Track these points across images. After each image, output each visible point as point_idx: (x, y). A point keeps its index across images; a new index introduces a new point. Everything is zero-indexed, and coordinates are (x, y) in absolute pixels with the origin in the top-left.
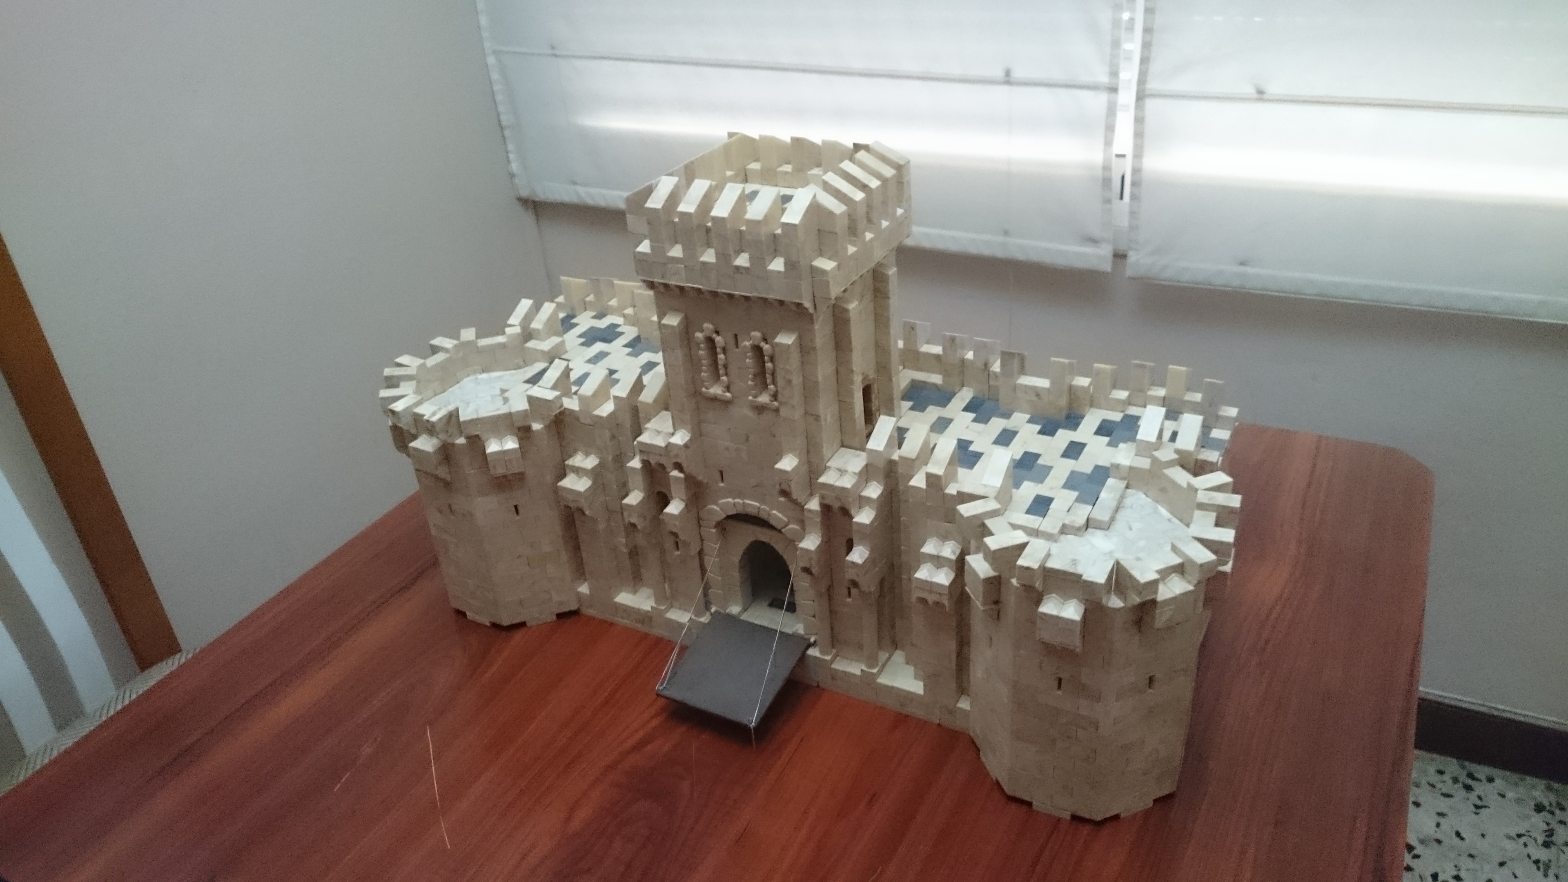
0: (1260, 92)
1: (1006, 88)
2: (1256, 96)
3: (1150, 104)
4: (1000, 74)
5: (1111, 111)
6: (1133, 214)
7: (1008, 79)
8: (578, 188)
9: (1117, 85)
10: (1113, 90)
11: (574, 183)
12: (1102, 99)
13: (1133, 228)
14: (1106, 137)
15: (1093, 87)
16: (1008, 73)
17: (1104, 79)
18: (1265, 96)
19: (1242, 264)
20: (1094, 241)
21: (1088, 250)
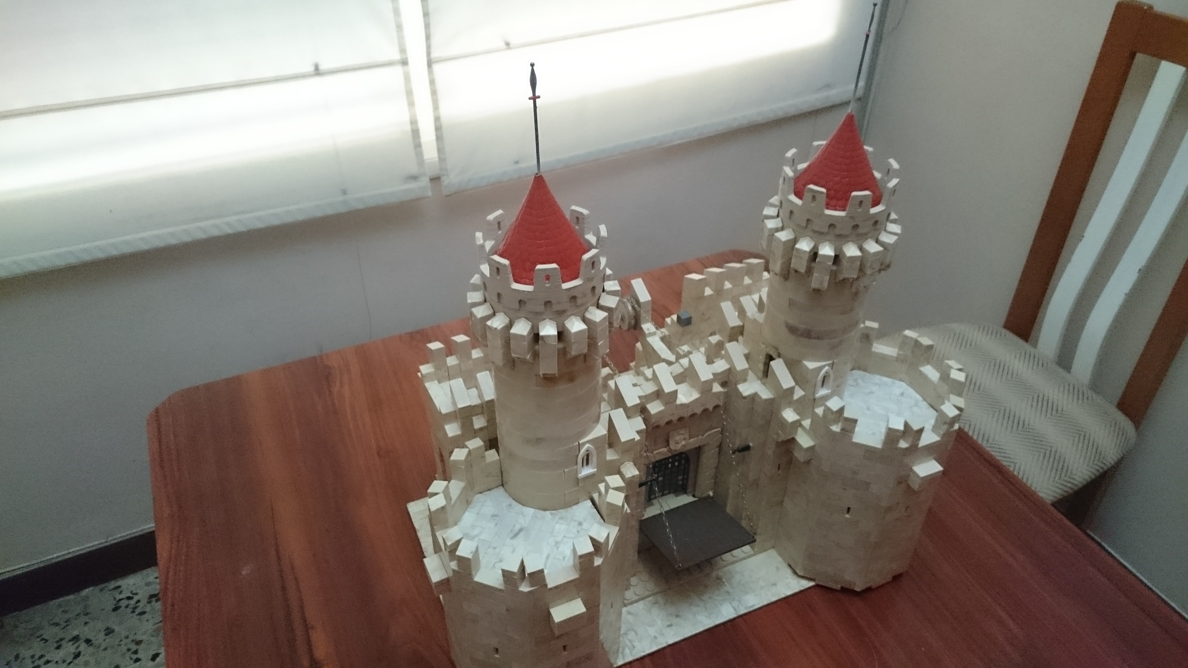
0: (508, 44)
1: (317, 80)
2: (505, 47)
3: (436, 67)
4: (311, 69)
5: (407, 79)
6: (441, 151)
7: (317, 72)
9: (407, 58)
10: (404, 63)
12: (399, 70)
13: (442, 159)
14: (408, 100)
15: (390, 64)
16: (317, 68)
17: (397, 57)
18: (511, 46)
19: (517, 162)
20: (414, 178)
21: (412, 185)
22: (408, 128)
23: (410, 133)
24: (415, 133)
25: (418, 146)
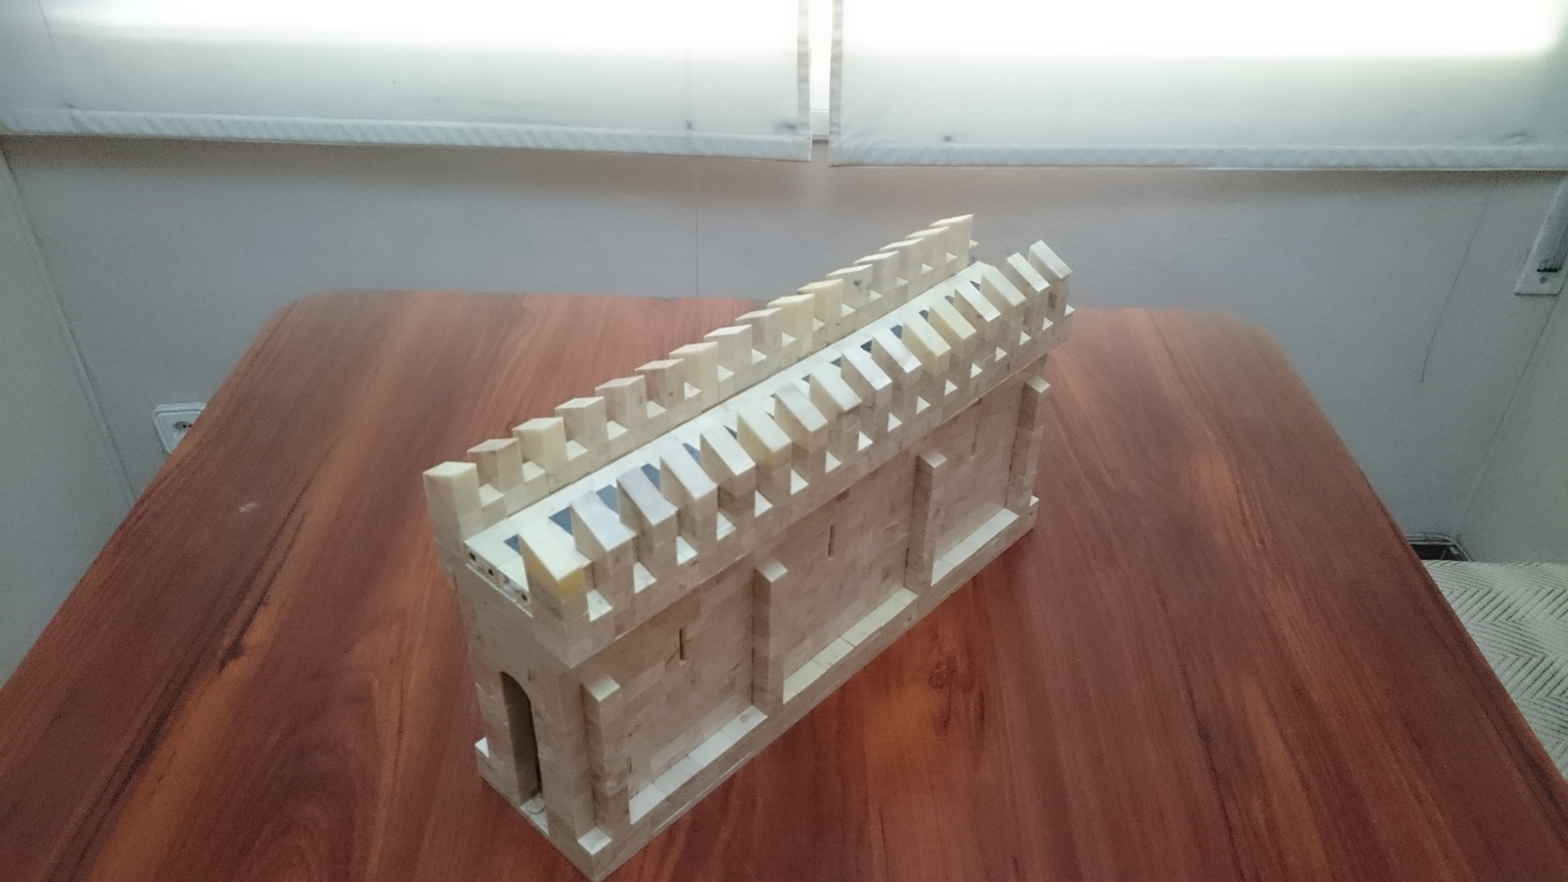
6: (835, 94)
8: (75, 112)
11: (71, 106)
13: (835, 108)
19: (948, 139)
20: (791, 127)
21: (785, 138)
22: (794, 48)
23: (795, 59)
24: (803, 60)
25: (803, 80)
